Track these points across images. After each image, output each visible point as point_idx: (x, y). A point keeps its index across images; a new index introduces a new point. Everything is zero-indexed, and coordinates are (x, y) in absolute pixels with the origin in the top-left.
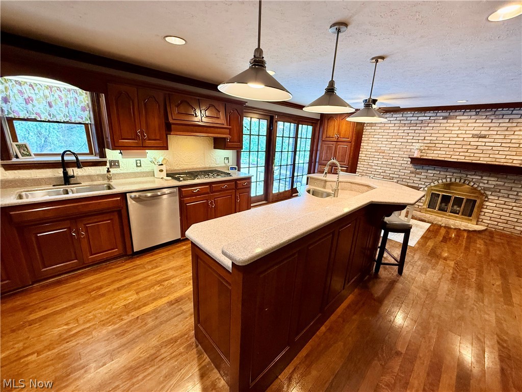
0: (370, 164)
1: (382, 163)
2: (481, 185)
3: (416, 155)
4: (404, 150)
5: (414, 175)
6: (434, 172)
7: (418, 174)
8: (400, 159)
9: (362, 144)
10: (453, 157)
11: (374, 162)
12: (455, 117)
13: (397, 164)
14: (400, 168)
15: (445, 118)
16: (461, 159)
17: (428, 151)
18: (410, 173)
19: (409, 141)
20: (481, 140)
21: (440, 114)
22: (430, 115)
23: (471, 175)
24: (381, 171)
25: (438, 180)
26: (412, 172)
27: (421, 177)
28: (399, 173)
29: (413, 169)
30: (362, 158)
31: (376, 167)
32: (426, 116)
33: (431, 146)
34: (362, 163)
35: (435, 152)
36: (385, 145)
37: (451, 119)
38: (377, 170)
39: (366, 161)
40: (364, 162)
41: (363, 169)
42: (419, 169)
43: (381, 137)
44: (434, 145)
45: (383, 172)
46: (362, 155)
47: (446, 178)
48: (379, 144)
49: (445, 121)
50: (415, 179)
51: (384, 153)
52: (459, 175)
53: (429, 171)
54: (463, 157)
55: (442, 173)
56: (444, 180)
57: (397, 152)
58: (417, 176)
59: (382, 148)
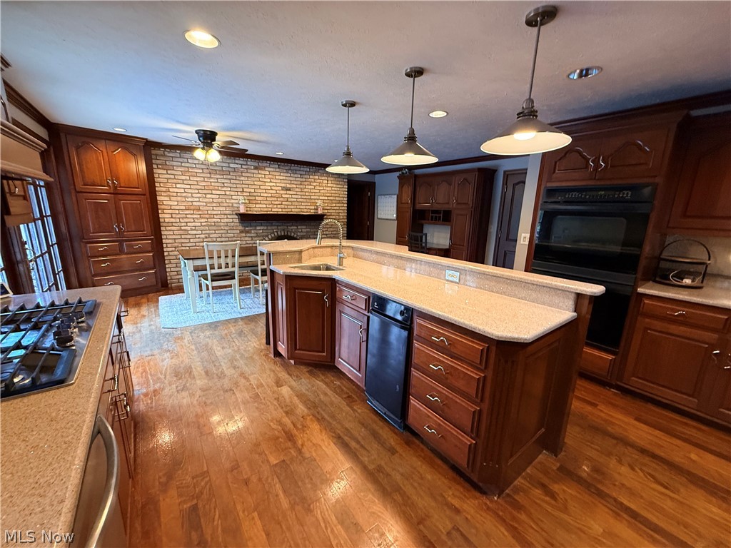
0: (182, 228)
1: (201, 225)
3: (242, 210)
4: (225, 205)
5: (244, 235)
6: (262, 228)
7: (247, 232)
8: (223, 216)
9: (158, 198)
10: (273, 210)
11: (189, 224)
12: (263, 169)
13: (222, 224)
14: (226, 228)
15: (256, 168)
16: (280, 211)
17: (251, 205)
18: (240, 233)
19: (228, 193)
20: (288, 192)
21: (250, 162)
22: (241, 162)
23: (290, 226)
24: (203, 236)
25: (267, 236)
26: (241, 232)
27: (252, 235)
28: (228, 235)
29: (241, 228)
30: (167, 220)
31: (195, 232)
32: (237, 164)
33: (251, 199)
34: (168, 228)
35: (257, 206)
36: (198, 199)
37: (262, 169)
38: (197, 236)
39: (174, 224)
40: (173, 226)
41: (174, 237)
42: (247, 227)
43: (188, 187)
44: (254, 198)
45: (206, 238)
46: (165, 216)
47: (273, 233)
48: (188, 198)
49: (256, 171)
50: (247, 239)
51: (199, 210)
52: (282, 227)
53: (258, 228)
55: (269, 228)
56: (273, 235)
57: (218, 208)
58: (248, 235)
59: (194, 203)
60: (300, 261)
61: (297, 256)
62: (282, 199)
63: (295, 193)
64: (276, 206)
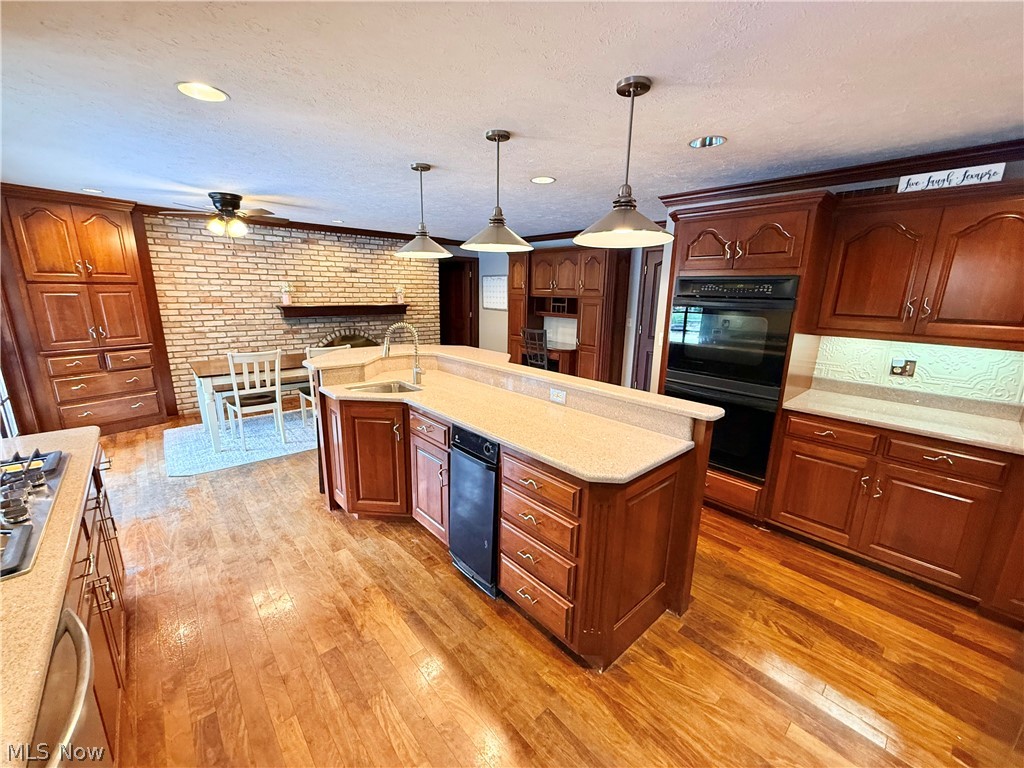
0: (196, 329)
1: (226, 325)
2: (371, 332)
3: (287, 302)
4: (261, 294)
5: (290, 336)
6: (317, 325)
7: (296, 332)
8: (257, 311)
9: (158, 287)
10: (332, 300)
11: (206, 323)
12: (315, 242)
13: (257, 322)
14: (263, 327)
15: (305, 241)
16: (342, 302)
17: (299, 294)
18: (285, 333)
19: (263, 277)
20: (354, 274)
21: (296, 233)
22: (282, 234)
23: (359, 322)
24: (229, 340)
25: (325, 337)
27: (303, 336)
28: (266, 337)
29: (285, 326)
30: (172, 319)
31: (216, 335)
32: (276, 236)
33: (299, 286)
34: (174, 330)
35: (309, 295)
36: (219, 288)
37: (313, 243)
38: (220, 340)
39: (183, 324)
40: (182, 327)
41: (185, 343)
42: (295, 325)
43: (204, 270)
44: (303, 284)
45: (234, 342)
46: (167, 313)
47: (334, 332)
48: (203, 285)
49: (305, 246)
50: (295, 342)
51: (222, 302)
52: (346, 324)
53: (311, 326)
54: (343, 300)
55: (327, 325)
56: (333, 336)
57: (249, 300)
58: (298, 336)
59: (213, 294)
60: (362, 378)
61: (357, 372)
62: (344, 285)
63: (363, 275)
64: (336, 295)
